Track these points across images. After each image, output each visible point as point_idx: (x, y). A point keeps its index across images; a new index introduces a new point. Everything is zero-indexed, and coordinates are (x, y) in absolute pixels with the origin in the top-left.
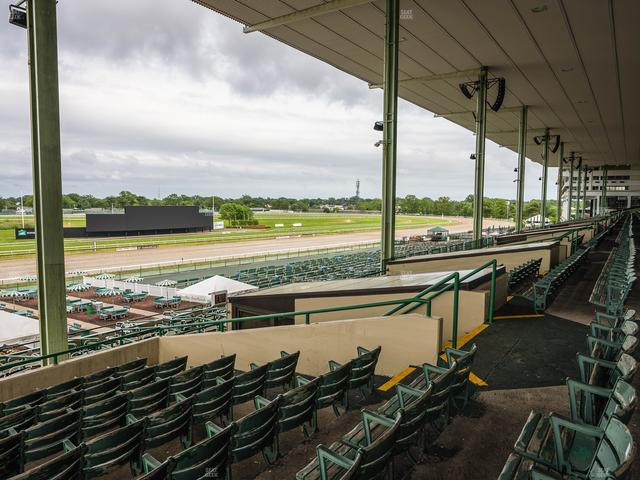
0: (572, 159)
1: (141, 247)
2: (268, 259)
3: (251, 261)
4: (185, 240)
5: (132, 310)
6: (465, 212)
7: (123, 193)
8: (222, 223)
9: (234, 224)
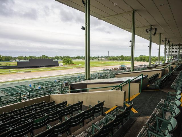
0: (166, 40)
1: (25, 72)
6: (138, 60)
7: (43, 55)
8: (62, 64)
9: (66, 64)
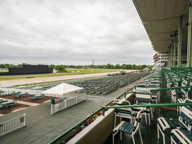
1: (28, 78)
2: (74, 80)
3: (69, 81)
4: (44, 75)
5: (19, 102)
8: (56, 71)
9: (59, 71)
